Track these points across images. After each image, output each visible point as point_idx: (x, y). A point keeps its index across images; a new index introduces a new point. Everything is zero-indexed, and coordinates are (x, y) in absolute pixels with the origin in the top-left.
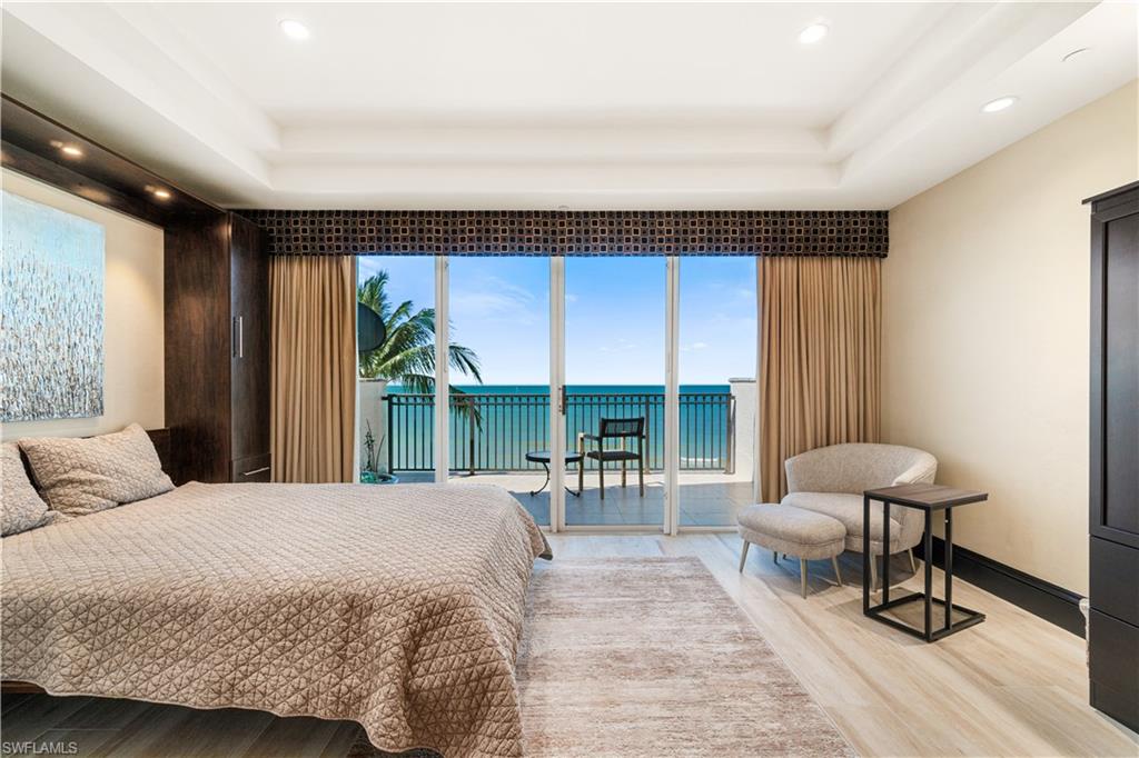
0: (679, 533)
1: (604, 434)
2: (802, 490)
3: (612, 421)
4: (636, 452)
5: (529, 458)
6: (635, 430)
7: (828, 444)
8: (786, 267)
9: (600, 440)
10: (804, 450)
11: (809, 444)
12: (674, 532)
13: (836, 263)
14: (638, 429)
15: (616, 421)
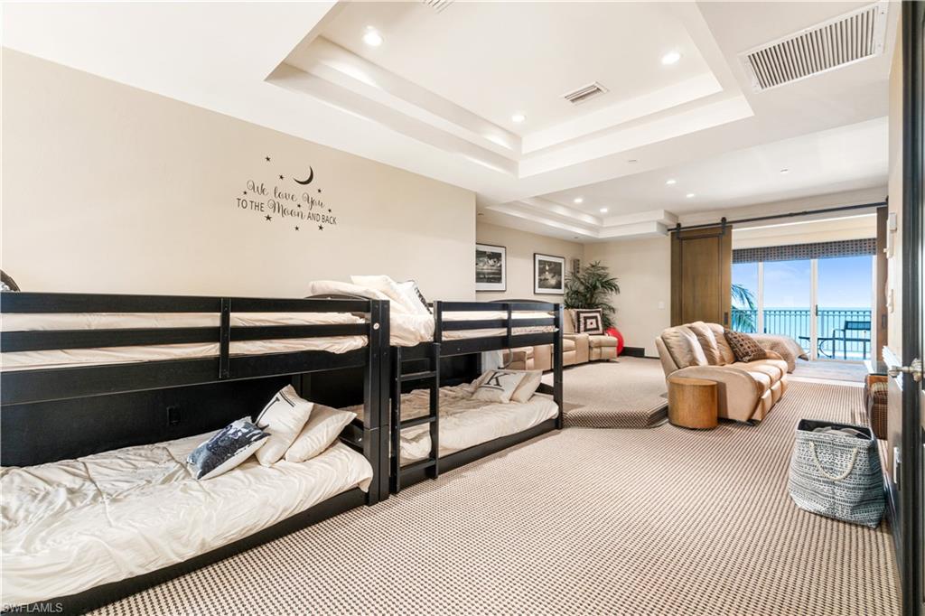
5: (800, 338)
9: (844, 331)
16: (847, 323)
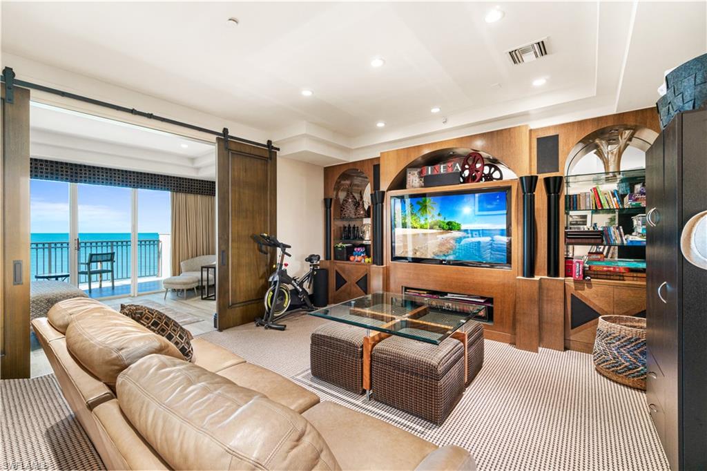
0: (138, 295)
1: (91, 261)
2: (187, 271)
3: (94, 254)
4: (110, 269)
5: (37, 277)
6: (109, 258)
7: (197, 256)
8: (182, 196)
9: (88, 264)
10: (188, 258)
11: (190, 257)
12: (136, 295)
13: (199, 196)
14: (111, 258)
15: (97, 255)
16: (91, 255)
